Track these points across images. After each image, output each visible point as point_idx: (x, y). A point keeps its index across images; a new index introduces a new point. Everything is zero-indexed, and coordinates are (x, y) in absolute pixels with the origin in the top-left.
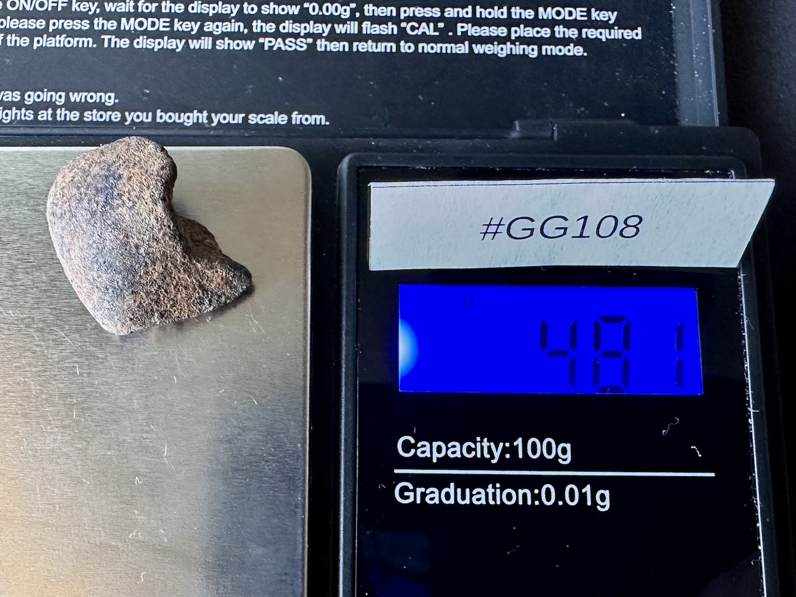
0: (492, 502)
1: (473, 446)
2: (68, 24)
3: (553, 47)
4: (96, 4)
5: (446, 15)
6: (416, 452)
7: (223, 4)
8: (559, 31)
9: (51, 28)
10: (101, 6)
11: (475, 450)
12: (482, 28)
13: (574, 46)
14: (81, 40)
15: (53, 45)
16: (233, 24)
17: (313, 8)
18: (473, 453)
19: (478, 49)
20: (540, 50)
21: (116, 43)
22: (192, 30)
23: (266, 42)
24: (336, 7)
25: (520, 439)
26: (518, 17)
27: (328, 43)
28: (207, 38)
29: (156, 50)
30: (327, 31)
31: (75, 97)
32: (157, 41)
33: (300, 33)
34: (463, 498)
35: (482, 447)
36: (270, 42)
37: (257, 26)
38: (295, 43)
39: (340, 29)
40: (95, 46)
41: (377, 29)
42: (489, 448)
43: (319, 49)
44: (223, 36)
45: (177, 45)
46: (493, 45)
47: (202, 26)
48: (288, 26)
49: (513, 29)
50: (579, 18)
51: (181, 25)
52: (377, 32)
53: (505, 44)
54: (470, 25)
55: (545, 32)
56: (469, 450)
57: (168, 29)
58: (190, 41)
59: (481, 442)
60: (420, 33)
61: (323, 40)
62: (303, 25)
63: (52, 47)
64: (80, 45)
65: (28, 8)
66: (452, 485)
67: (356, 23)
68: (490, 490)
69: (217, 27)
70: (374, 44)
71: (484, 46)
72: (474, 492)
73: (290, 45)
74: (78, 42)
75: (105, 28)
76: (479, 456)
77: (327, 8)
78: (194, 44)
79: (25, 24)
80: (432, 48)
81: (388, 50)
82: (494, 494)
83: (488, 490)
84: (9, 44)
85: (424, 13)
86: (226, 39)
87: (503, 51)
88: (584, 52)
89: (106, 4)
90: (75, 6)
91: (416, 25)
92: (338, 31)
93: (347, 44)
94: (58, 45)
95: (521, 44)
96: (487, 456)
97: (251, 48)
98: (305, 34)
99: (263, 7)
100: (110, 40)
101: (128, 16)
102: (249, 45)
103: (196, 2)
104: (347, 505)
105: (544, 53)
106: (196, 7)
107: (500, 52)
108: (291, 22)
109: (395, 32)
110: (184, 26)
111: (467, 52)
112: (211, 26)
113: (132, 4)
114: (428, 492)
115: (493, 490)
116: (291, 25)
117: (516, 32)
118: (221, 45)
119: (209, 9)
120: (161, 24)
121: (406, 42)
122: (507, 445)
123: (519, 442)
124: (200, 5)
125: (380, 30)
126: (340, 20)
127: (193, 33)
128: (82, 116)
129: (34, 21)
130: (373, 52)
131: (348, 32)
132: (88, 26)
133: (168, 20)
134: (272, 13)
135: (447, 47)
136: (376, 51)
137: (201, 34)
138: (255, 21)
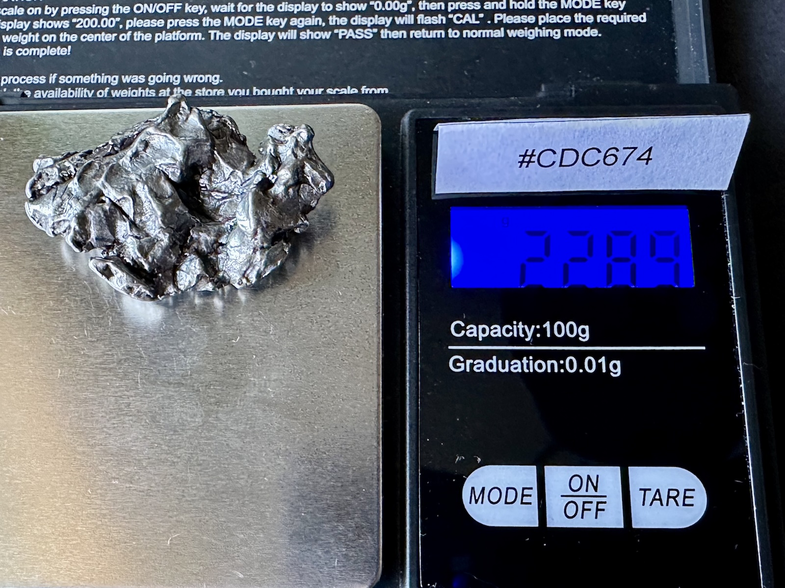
0: (526, 371)
1: (511, 328)
2: (182, 23)
3: (573, 30)
4: (204, 7)
5: (485, 7)
6: (465, 334)
7: (305, 4)
8: (578, 18)
9: (169, 26)
10: (208, 8)
11: (512, 331)
12: (515, 17)
13: (591, 29)
14: (192, 34)
15: (170, 39)
16: (313, 19)
17: (377, 6)
18: (511, 334)
19: (512, 33)
20: (562, 33)
21: (220, 36)
22: (281, 24)
23: (341, 33)
24: (396, 4)
25: (548, 322)
26: (544, 7)
27: (389, 32)
28: (292, 31)
29: (252, 41)
30: (389, 22)
31: (188, 79)
32: (253, 34)
33: (366, 25)
34: (504, 368)
35: (518, 329)
36: (343, 32)
37: (332, 20)
38: (364, 33)
39: (399, 21)
40: (203, 39)
41: (429, 20)
42: (524, 329)
43: (382, 37)
44: (305, 28)
45: (269, 36)
46: (524, 30)
47: (289, 21)
48: (357, 20)
49: (540, 17)
50: (594, 7)
51: (272, 21)
52: (430, 23)
53: (534, 29)
54: (505, 15)
55: (567, 19)
56: (508, 331)
57: (261, 25)
58: (279, 33)
59: (517, 325)
60: (464, 22)
61: (386, 30)
62: (370, 19)
63: (169, 41)
64: (192, 39)
65: (150, 11)
66: (494, 357)
67: (413, 16)
68: (525, 361)
69: (301, 22)
70: (427, 32)
71: (516, 31)
72: (512, 363)
73: (360, 34)
74: (190, 36)
75: (211, 25)
76: (515, 335)
77: (389, 5)
78: (282, 36)
79: (147, 23)
80: (474, 34)
81: (439, 36)
82: (528, 365)
83: (523, 361)
84: (135, 39)
85: (467, 6)
86: (308, 31)
87: (532, 34)
88: (599, 33)
89: (212, 6)
90: (187, 8)
91: (461, 16)
92: (398, 23)
93: (405, 33)
94: (174, 39)
95: (547, 29)
96: (522, 335)
97: (328, 37)
98: (371, 25)
99: (337, 6)
100: (215, 34)
101: (230, 14)
102: (327, 35)
103: (283, 3)
104: (412, 372)
105: (566, 35)
106: (284, 7)
107: (530, 35)
108: (360, 16)
109: (444, 22)
110: (274, 22)
111: (503, 36)
112: (295, 21)
113: (233, 5)
114: (475, 363)
115: (527, 361)
116: (360, 19)
117: (542, 19)
118: (304, 36)
119: (294, 8)
120: (256, 21)
121: (453, 30)
122: (538, 327)
123: (547, 325)
124: (286, 6)
125: (432, 20)
126: (399, 14)
127: (281, 27)
128: (194, 93)
129: (156, 21)
130: (427, 38)
131: (406, 23)
132: (198, 24)
133: (262, 17)
134: (344, 9)
135: (486, 33)
136: (428, 37)
137: (288, 27)
138: (331, 17)
